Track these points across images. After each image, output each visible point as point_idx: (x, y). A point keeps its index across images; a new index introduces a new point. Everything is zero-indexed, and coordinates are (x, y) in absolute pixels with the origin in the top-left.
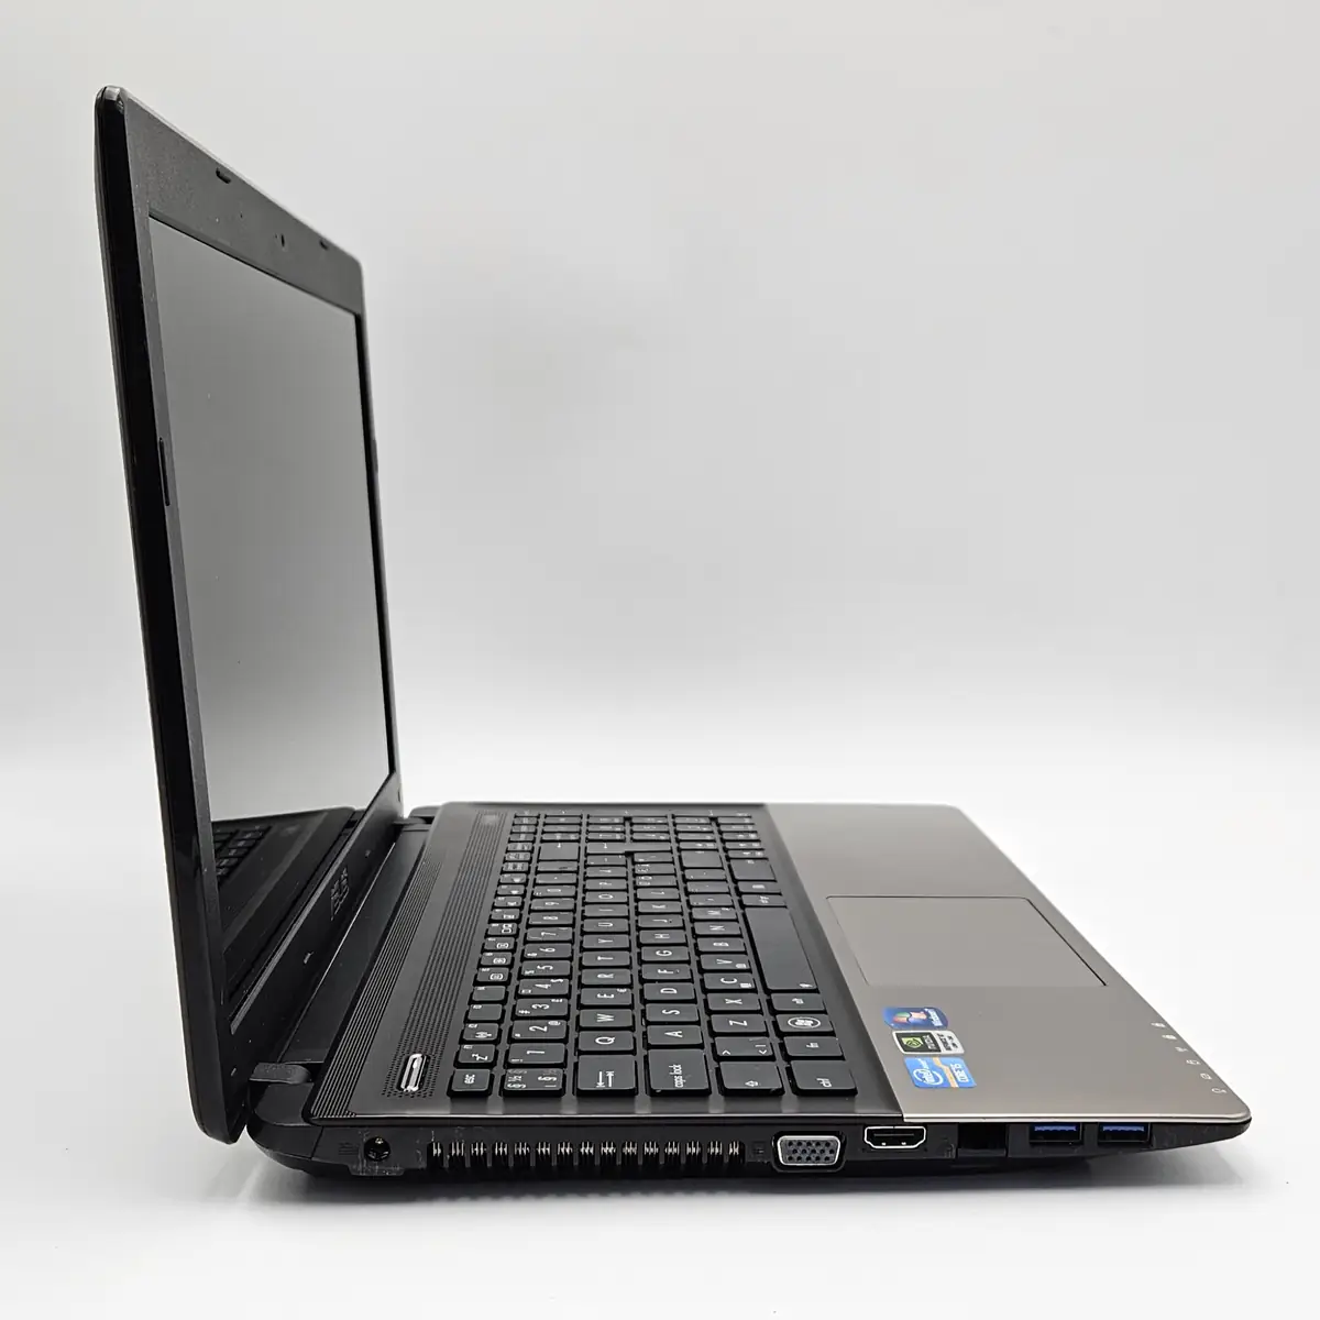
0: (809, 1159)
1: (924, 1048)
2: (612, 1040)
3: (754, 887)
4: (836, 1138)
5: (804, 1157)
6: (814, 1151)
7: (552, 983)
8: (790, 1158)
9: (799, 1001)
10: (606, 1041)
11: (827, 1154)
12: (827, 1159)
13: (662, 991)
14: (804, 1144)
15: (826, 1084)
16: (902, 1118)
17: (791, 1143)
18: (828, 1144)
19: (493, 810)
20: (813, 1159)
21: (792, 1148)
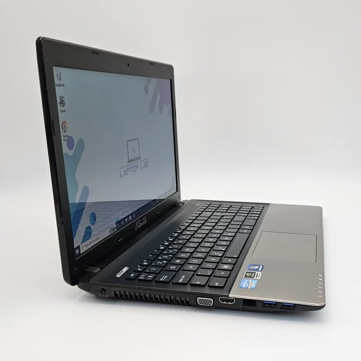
0: (205, 304)
1: (250, 277)
2: (174, 267)
3: (246, 227)
4: (212, 299)
5: (204, 303)
6: (206, 302)
7: (173, 251)
8: (201, 303)
9: (230, 260)
10: (173, 267)
11: (210, 303)
12: (210, 304)
13: (198, 255)
14: (204, 300)
15: (217, 284)
16: (228, 296)
17: (200, 299)
18: (210, 301)
19: (200, 202)
20: (206, 304)
21: (201, 301)
